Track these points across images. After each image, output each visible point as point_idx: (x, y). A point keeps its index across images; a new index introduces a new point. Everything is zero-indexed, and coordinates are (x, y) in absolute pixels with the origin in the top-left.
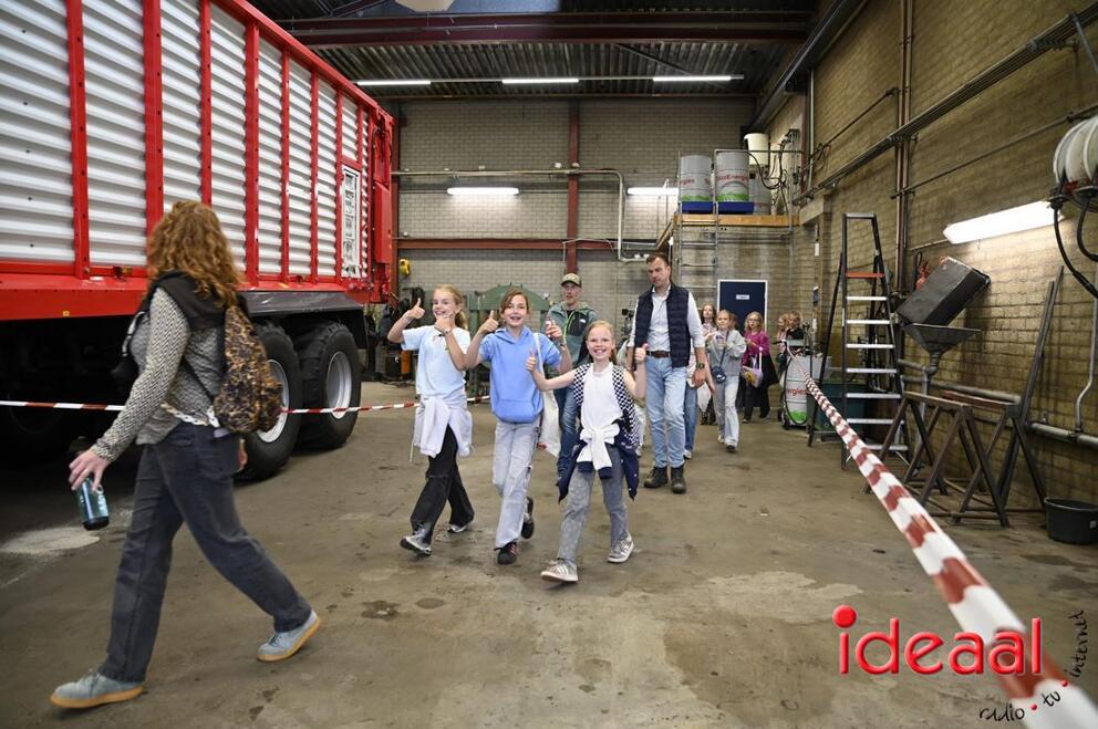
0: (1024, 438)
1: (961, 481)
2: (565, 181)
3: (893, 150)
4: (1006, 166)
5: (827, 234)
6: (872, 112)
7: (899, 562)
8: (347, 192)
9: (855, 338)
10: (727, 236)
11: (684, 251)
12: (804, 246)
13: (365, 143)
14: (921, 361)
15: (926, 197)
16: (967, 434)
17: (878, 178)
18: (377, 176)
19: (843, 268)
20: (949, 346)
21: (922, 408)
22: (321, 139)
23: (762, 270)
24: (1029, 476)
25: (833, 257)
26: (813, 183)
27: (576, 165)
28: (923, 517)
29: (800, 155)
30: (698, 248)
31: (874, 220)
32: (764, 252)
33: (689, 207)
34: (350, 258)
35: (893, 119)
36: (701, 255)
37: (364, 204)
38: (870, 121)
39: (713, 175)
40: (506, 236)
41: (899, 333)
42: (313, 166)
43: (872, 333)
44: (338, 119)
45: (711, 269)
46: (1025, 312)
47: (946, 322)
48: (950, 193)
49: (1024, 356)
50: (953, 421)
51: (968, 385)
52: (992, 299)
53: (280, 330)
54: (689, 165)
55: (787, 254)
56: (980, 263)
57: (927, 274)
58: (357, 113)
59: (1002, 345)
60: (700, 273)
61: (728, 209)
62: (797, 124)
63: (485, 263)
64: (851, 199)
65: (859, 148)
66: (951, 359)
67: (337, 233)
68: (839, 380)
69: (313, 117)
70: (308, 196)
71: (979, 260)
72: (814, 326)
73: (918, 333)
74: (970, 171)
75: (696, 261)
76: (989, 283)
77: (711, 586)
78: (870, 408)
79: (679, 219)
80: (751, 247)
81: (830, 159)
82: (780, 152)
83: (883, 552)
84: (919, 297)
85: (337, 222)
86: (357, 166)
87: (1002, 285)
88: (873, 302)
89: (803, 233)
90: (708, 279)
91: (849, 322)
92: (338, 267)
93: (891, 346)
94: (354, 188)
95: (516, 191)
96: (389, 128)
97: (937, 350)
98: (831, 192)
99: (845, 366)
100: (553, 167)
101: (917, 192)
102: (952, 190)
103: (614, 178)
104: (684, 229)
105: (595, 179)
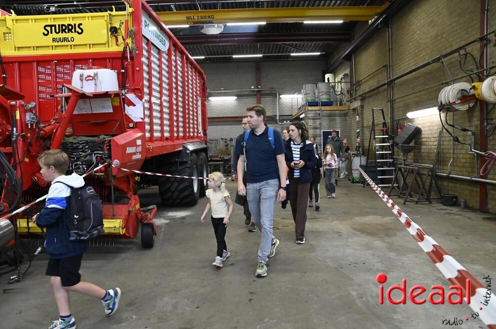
0: (435, 178)
2: (255, 93)
3: (387, 86)
4: (425, 95)
5: (362, 113)
6: (378, 72)
9: (378, 150)
10: (324, 114)
11: (309, 120)
12: (352, 117)
14: (400, 157)
15: (399, 102)
16: (419, 179)
17: (381, 94)
19: (373, 127)
20: (410, 151)
21: (403, 170)
22: (194, 89)
23: (338, 126)
24: (436, 189)
25: (365, 121)
26: (355, 95)
27: (259, 87)
29: (349, 84)
30: (314, 119)
31: (382, 110)
32: (338, 120)
33: (310, 104)
34: (200, 129)
36: (315, 122)
38: (377, 74)
39: (316, 91)
40: (233, 115)
41: (393, 147)
42: (193, 98)
43: (382, 148)
44: (196, 80)
45: (319, 127)
46: (433, 139)
47: (409, 143)
49: (433, 153)
50: (413, 175)
52: (423, 136)
54: (309, 87)
55: (346, 120)
57: (401, 129)
58: (199, 77)
59: (426, 150)
60: (315, 128)
61: (324, 104)
62: (348, 71)
63: (225, 127)
65: (373, 84)
66: (411, 155)
69: (192, 81)
70: (192, 108)
71: (418, 124)
73: (400, 147)
74: (413, 95)
75: (313, 123)
76: (421, 131)
78: (383, 173)
79: (307, 109)
80: (333, 118)
81: (362, 85)
82: (341, 82)
84: (399, 136)
86: (200, 96)
87: (425, 132)
88: (383, 138)
89: (352, 112)
90: (318, 130)
91: (377, 144)
92: (197, 132)
93: (390, 152)
94: (200, 104)
95: (236, 98)
97: (407, 153)
98: (363, 98)
99: (376, 159)
100: (250, 88)
101: (396, 101)
102: (408, 101)
103: (274, 92)
104: (309, 112)
105: (267, 92)
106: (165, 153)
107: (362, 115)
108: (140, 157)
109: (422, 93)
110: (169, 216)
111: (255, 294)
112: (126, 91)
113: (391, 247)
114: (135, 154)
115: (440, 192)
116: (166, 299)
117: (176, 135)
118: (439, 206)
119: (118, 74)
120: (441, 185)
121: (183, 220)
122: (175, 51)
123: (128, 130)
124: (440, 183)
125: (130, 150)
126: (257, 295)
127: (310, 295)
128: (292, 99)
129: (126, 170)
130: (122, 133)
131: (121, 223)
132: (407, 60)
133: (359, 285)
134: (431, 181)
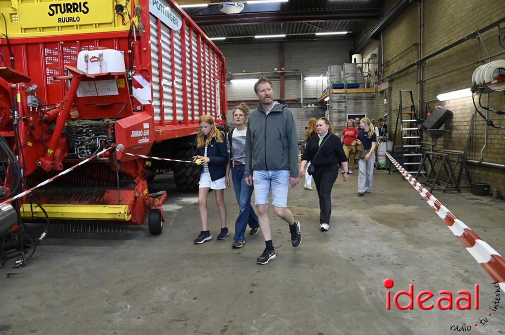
0: (465, 164)
1: (445, 181)
2: (278, 75)
3: (416, 66)
4: (458, 75)
5: (390, 96)
6: (407, 51)
9: (405, 135)
10: (350, 97)
11: (334, 104)
12: (380, 100)
13: (219, 69)
14: (429, 142)
15: (429, 84)
16: (448, 166)
17: (411, 75)
18: (223, 81)
19: (400, 110)
20: (440, 136)
21: (431, 156)
22: (211, 70)
23: (364, 110)
24: (467, 177)
25: (393, 104)
26: (383, 76)
27: (283, 69)
29: (377, 64)
30: (339, 102)
31: (411, 92)
33: (335, 86)
34: (218, 112)
36: (340, 105)
37: (220, 92)
38: (407, 54)
39: (342, 72)
41: (421, 132)
42: (210, 80)
43: (410, 133)
45: (344, 110)
46: (465, 124)
47: (438, 128)
49: (464, 138)
50: (442, 162)
51: (447, 149)
52: (454, 120)
54: (334, 68)
55: (373, 103)
56: (449, 107)
57: (431, 112)
59: (457, 135)
60: (340, 112)
61: (350, 86)
62: (376, 51)
64: (400, 83)
65: (403, 64)
66: (440, 141)
67: (215, 104)
68: (400, 150)
69: (209, 62)
70: (209, 91)
71: (449, 106)
73: (428, 132)
74: (445, 76)
75: (338, 107)
76: (453, 114)
78: (410, 159)
79: (331, 91)
80: (359, 101)
81: (390, 66)
82: (368, 63)
84: (428, 120)
85: (215, 100)
86: (218, 78)
87: (457, 115)
88: (411, 122)
89: (379, 95)
90: (343, 114)
91: (403, 129)
93: (418, 137)
94: (218, 86)
97: (436, 138)
98: (391, 80)
99: (403, 145)
100: (273, 70)
101: (426, 82)
102: (438, 83)
103: (298, 74)
104: (334, 95)
105: (290, 74)
106: (177, 137)
107: (389, 98)
108: (148, 141)
109: (455, 73)
110: (183, 202)
111: (257, 286)
112: (133, 73)
113: (410, 239)
114: (141, 138)
115: (471, 182)
116: (164, 289)
117: (190, 118)
118: (469, 195)
119: (125, 54)
120: (472, 173)
121: (196, 206)
122: (189, 31)
123: (134, 113)
124: (471, 170)
125: (135, 134)
126: (260, 287)
127: (316, 289)
128: (317, 81)
129: (131, 154)
130: (128, 116)
131: (127, 209)
132: (439, 37)
133: (370, 279)
134: (461, 168)
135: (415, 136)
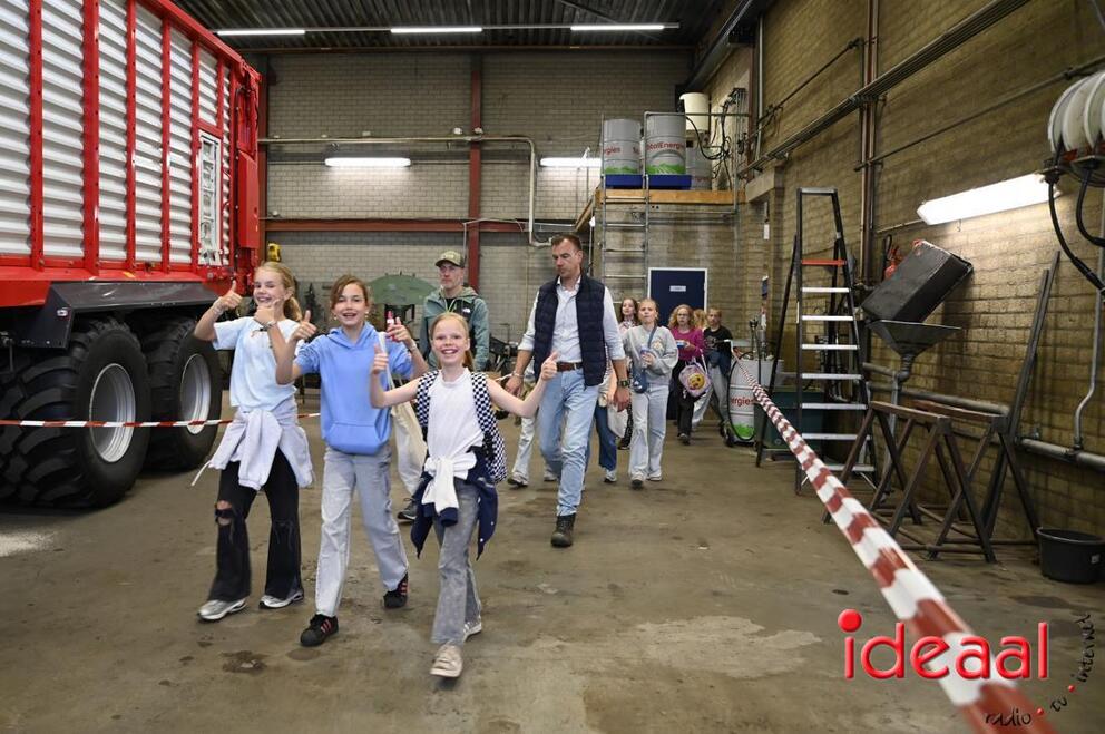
0: (1013, 458)
1: (938, 509)
3: (857, 112)
4: (993, 132)
7: (863, 605)
8: (205, 163)
9: (812, 338)
10: (660, 216)
11: (608, 233)
12: (750, 226)
13: (226, 104)
14: (890, 365)
15: (896, 168)
18: (241, 144)
19: (797, 254)
20: (923, 346)
21: (892, 421)
22: (173, 100)
23: (702, 257)
24: (1019, 503)
25: (785, 240)
26: (761, 154)
27: (478, 130)
28: (893, 551)
29: (747, 119)
30: (625, 230)
31: (834, 196)
32: (704, 234)
33: (613, 181)
34: (209, 242)
35: (857, 76)
36: (627, 239)
37: (226, 177)
39: (642, 143)
40: (395, 215)
41: (864, 331)
42: (164, 132)
44: (194, 76)
45: (640, 255)
46: (1014, 306)
47: (920, 318)
48: (925, 164)
49: (1013, 359)
50: (930, 436)
51: (947, 393)
52: (976, 291)
53: (124, 328)
54: (618, 129)
56: (961, 247)
57: (897, 262)
58: (217, 68)
59: (987, 346)
60: (627, 259)
61: (660, 183)
62: (744, 81)
64: (808, 171)
66: (927, 362)
67: (193, 212)
68: (792, 388)
69: (164, 72)
70: (157, 168)
71: (960, 244)
72: (764, 324)
73: (887, 331)
74: (948, 138)
75: (622, 244)
76: (972, 271)
77: (638, 634)
79: (602, 196)
80: (687, 228)
82: (723, 117)
83: (845, 593)
84: (889, 289)
85: (193, 199)
86: (216, 132)
88: (833, 294)
89: (750, 212)
90: (637, 267)
91: (804, 318)
92: (194, 253)
93: (855, 347)
94: (214, 158)
95: (408, 162)
96: (255, 86)
97: (911, 352)
98: (783, 164)
99: (799, 373)
100: (451, 134)
103: (525, 147)
104: (608, 207)
105: (501, 147)
115: (1033, 521)
118: (1024, 579)
120: (1036, 487)
124: (1034, 478)
134: (999, 465)
135: (847, 344)
